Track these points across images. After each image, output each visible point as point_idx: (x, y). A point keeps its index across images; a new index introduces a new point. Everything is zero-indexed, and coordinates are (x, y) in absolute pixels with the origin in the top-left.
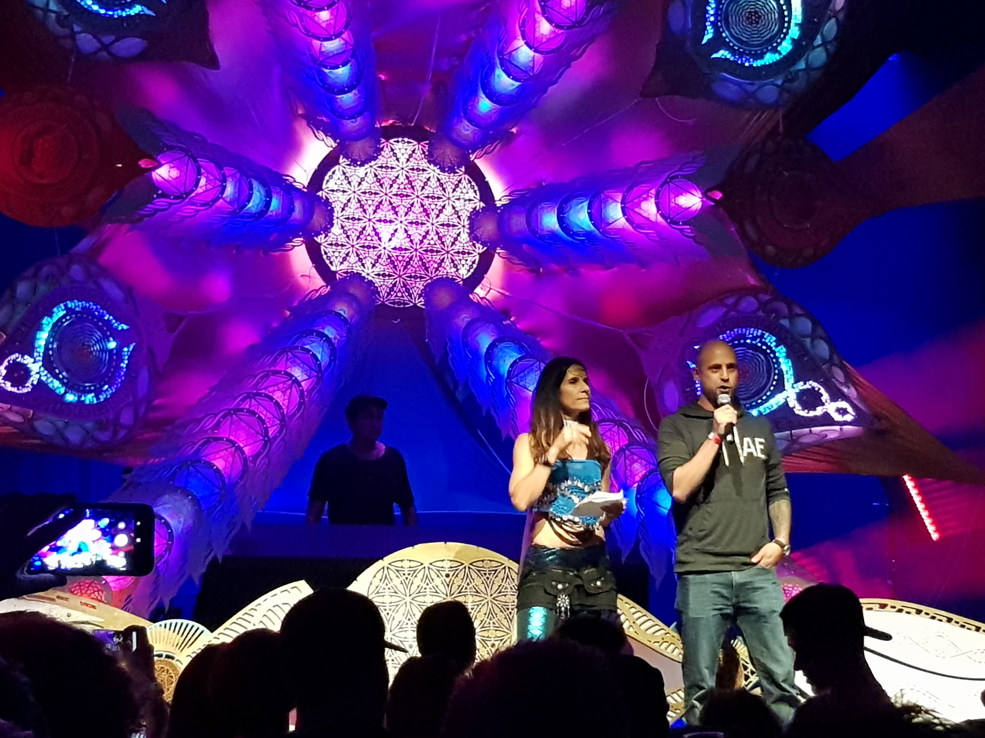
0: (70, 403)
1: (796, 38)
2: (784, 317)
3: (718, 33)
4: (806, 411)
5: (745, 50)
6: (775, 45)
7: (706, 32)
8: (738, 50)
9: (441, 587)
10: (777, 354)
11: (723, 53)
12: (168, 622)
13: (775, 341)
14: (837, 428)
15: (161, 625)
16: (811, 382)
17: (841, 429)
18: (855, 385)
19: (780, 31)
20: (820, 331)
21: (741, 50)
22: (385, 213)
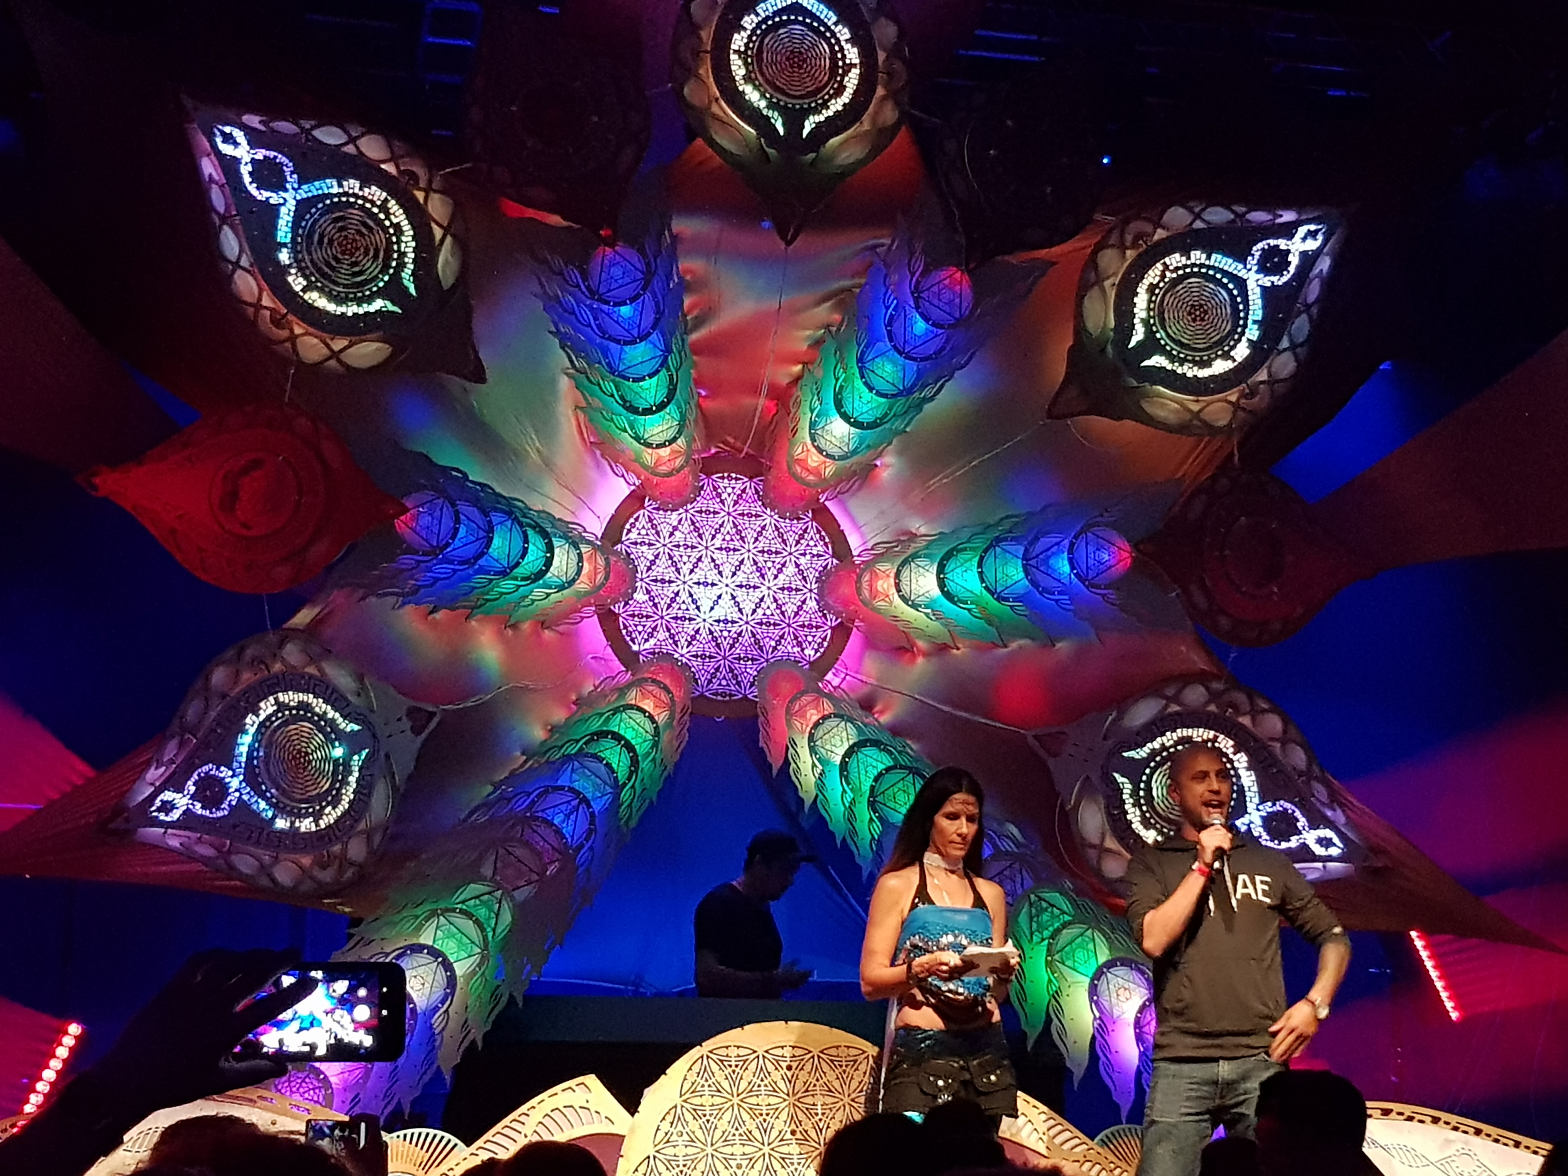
0: (282, 831)
1: (1255, 339)
2: (1244, 714)
3: (1150, 333)
4: (1277, 842)
5: (1187, 355)
6: (1226, 348)
7: (1134, 332)
8: (1177, 355)
9: (781, 1084)
11: (1158, 361)
12: (409, 1132)
13: (1233, 746)
14: (1319, 865)
15: (398, 1137)
16: (1282, 802)
17: (1324, 867)
18: (1341, 805)
19: (1233, 331)
20: (1293, 732)
21: (1182, 356)
22: (706, 572)
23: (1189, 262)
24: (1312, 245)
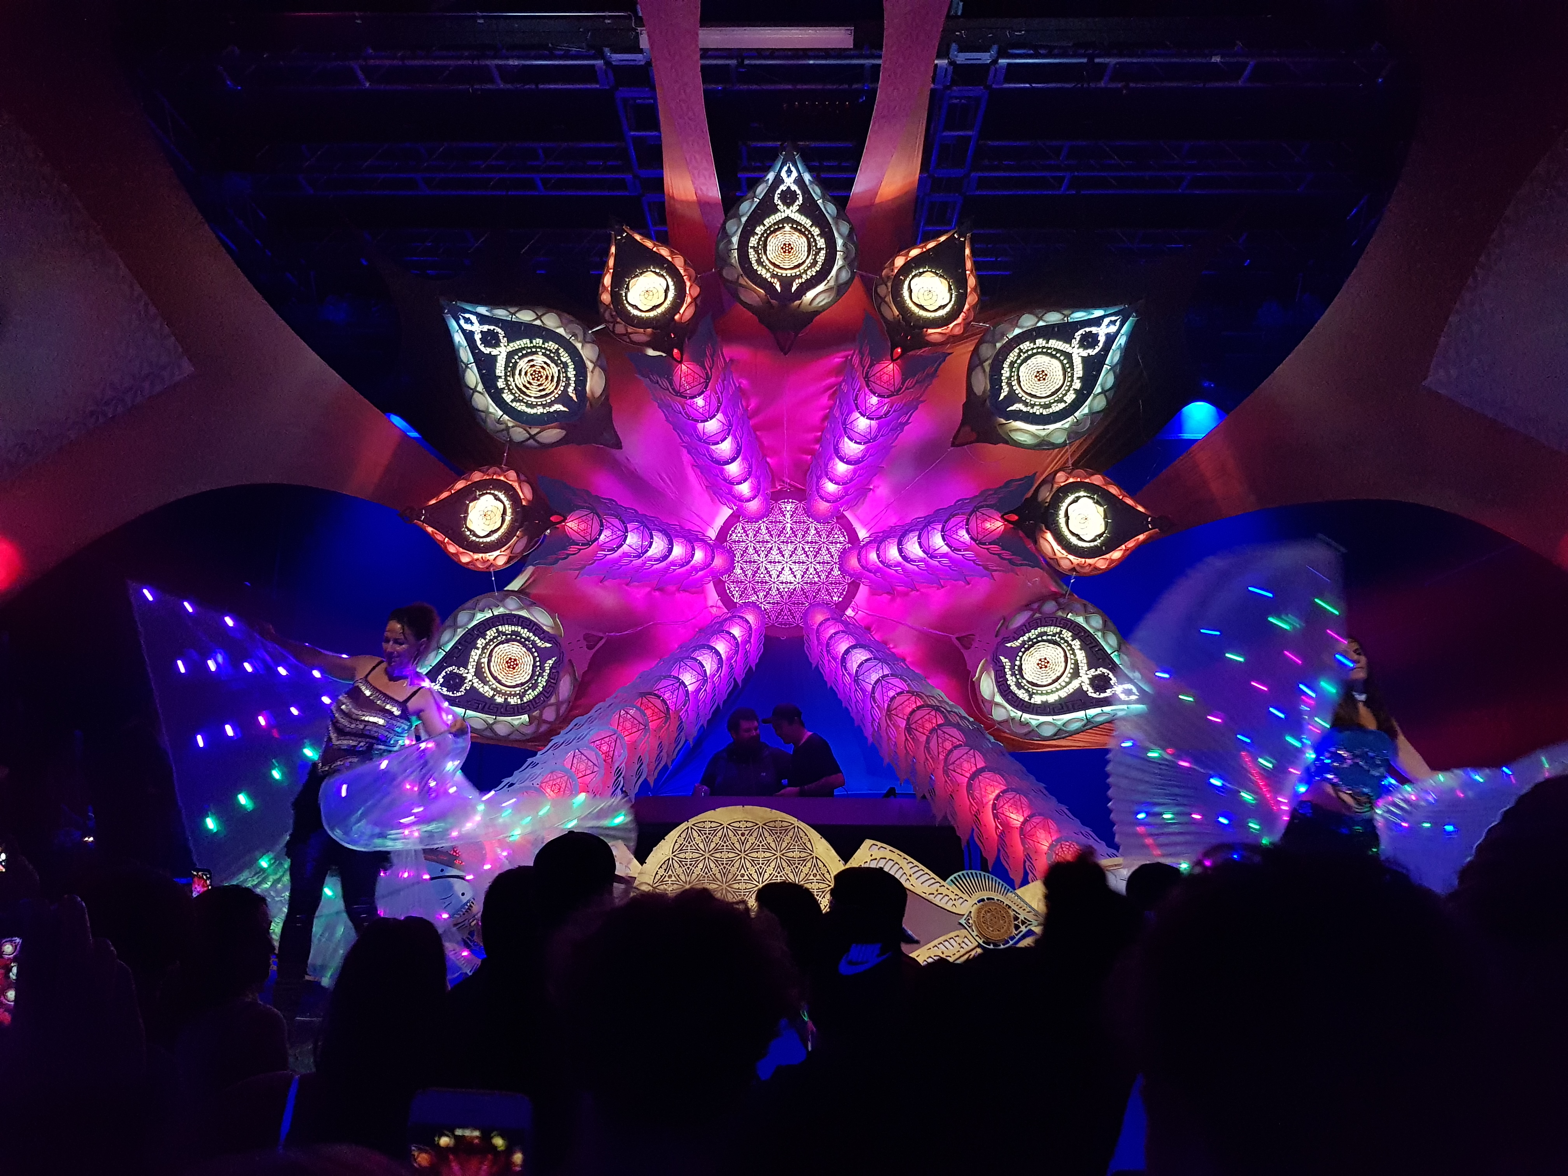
1: (1078, 389)
2: (1080, 616)
3: (1012, 391)
4: (1098, 693)
6: (1060, 396)
7: (1002, 390)
10: (1073, 646)
11: (1018, 406)
13: (1071, 636)
14: (1125, 707)
16: (1101, 669)
17: (1128, 707)
18: (1138, 669)
20: (1109, 626)
21: (1032, 402)
23: (1035, 346)
24: (1113, 329)
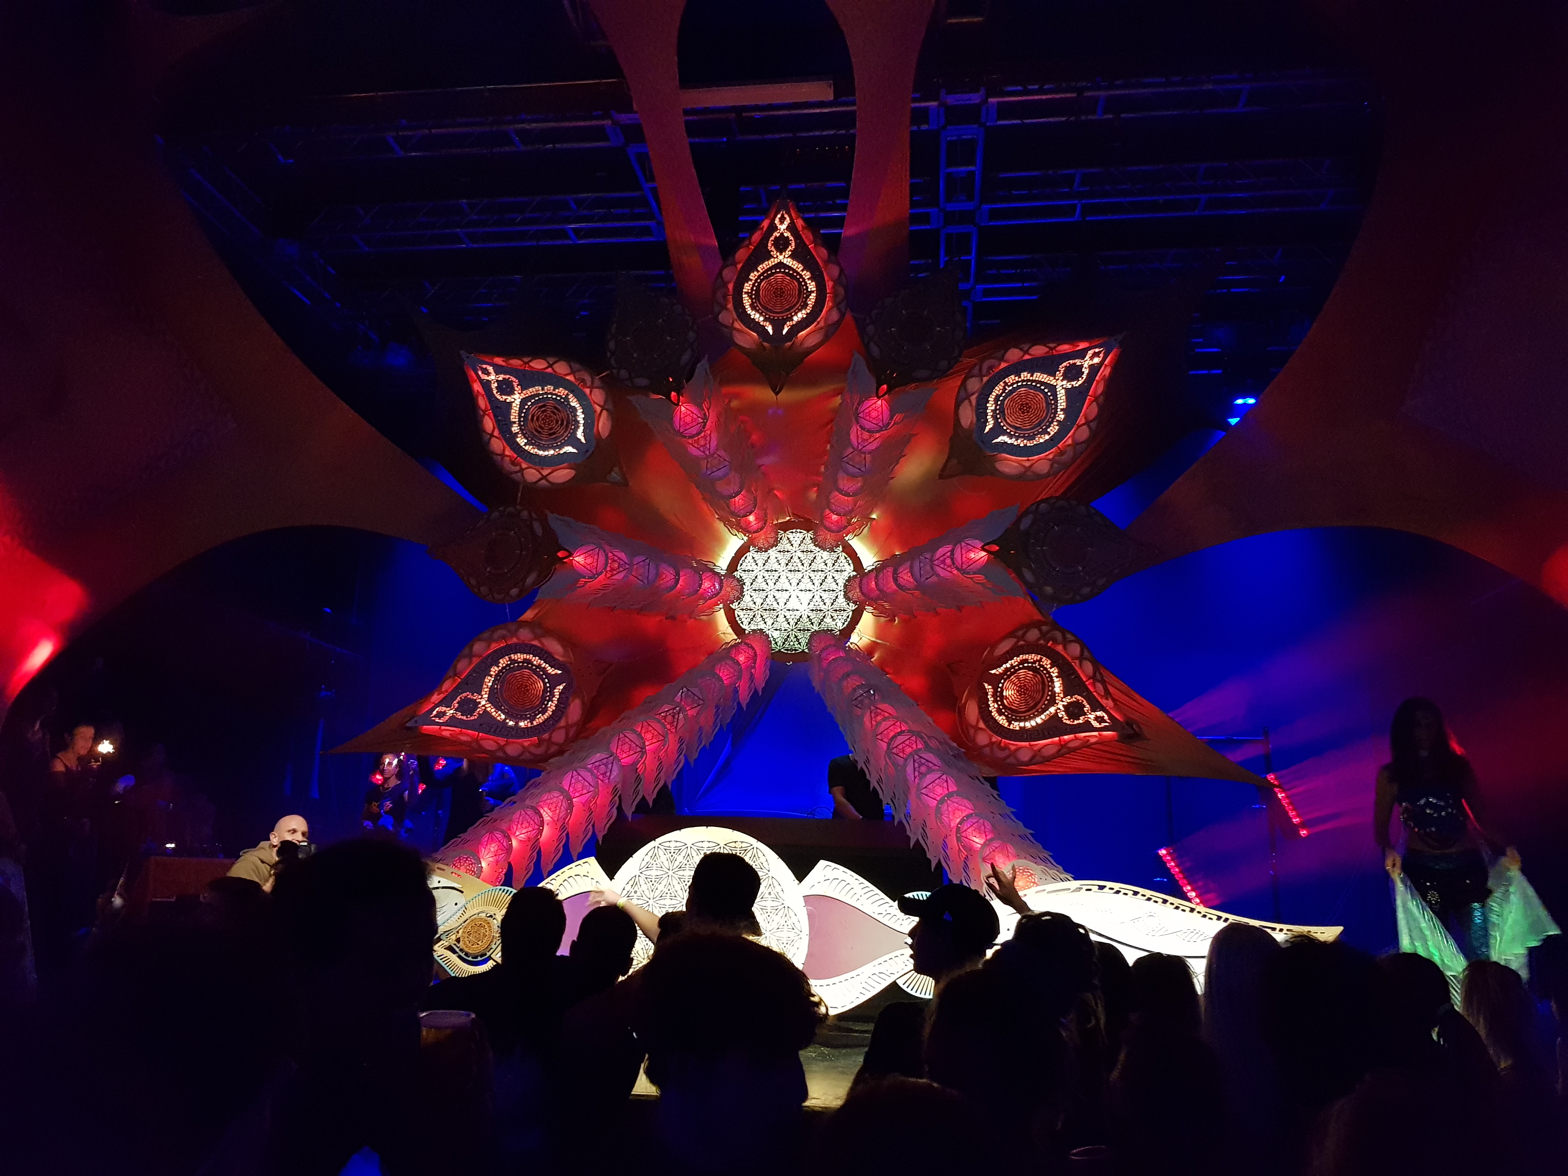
1: (1062, 420)
2: (1058, 644)
3: (997, 424)
4: (1072, 720)
5: (1020, 434)
6: (1044, 428)
7: (988, 424)
8: (1014, 434)
10: (1052, 674)
11: (1001, 439)
13: (1050, 664)
14: (1097, 733)
16: (1076, 696)
17: (1100, 734)
18: (1111, 697)
19: (1048, 416)
20: (1086, 654)
21: (1017, 434)
23: (1020, 380)
24: (1096, 360)
